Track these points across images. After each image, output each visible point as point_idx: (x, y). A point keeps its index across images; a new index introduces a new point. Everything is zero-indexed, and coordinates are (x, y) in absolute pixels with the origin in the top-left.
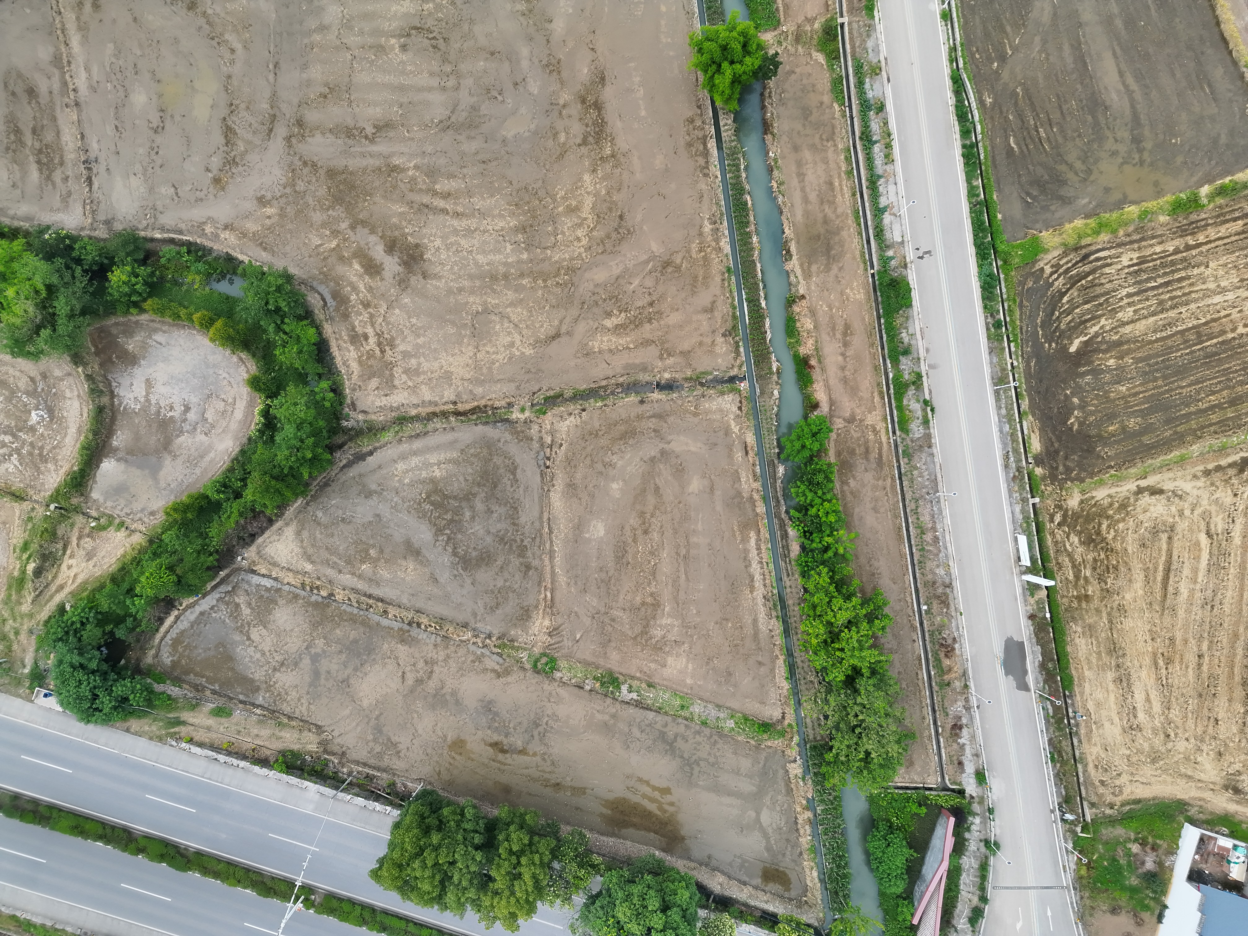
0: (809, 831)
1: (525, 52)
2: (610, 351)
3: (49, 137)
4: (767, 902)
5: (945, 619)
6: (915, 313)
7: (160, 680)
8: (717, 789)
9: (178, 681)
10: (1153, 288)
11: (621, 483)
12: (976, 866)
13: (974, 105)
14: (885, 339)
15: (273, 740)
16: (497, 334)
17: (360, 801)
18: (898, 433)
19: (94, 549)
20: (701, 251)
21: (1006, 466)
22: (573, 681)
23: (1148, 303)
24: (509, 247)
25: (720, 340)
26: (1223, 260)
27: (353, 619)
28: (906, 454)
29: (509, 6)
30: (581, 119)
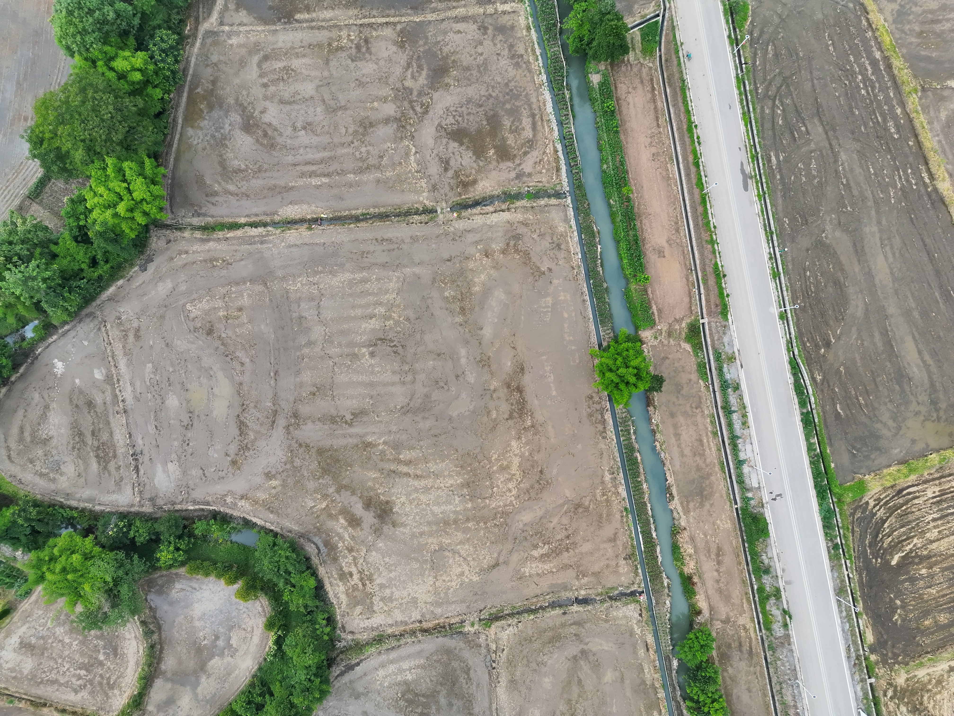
1: (463, 352)
2: (538, 574)
3: (105, 437)
6: (772, 542)
10: (952, 514)
11: (551, 677)
13: (808, 382)
14: (749, 559)
16: (450, 566)
18: (764, 631)
20: (603, 495)
21: (849, 657)
23: (949, 525)
24: (457, 499)
25: (622, 562)
28: (771, 647)
29: (450, 319)
30: (507, 400)
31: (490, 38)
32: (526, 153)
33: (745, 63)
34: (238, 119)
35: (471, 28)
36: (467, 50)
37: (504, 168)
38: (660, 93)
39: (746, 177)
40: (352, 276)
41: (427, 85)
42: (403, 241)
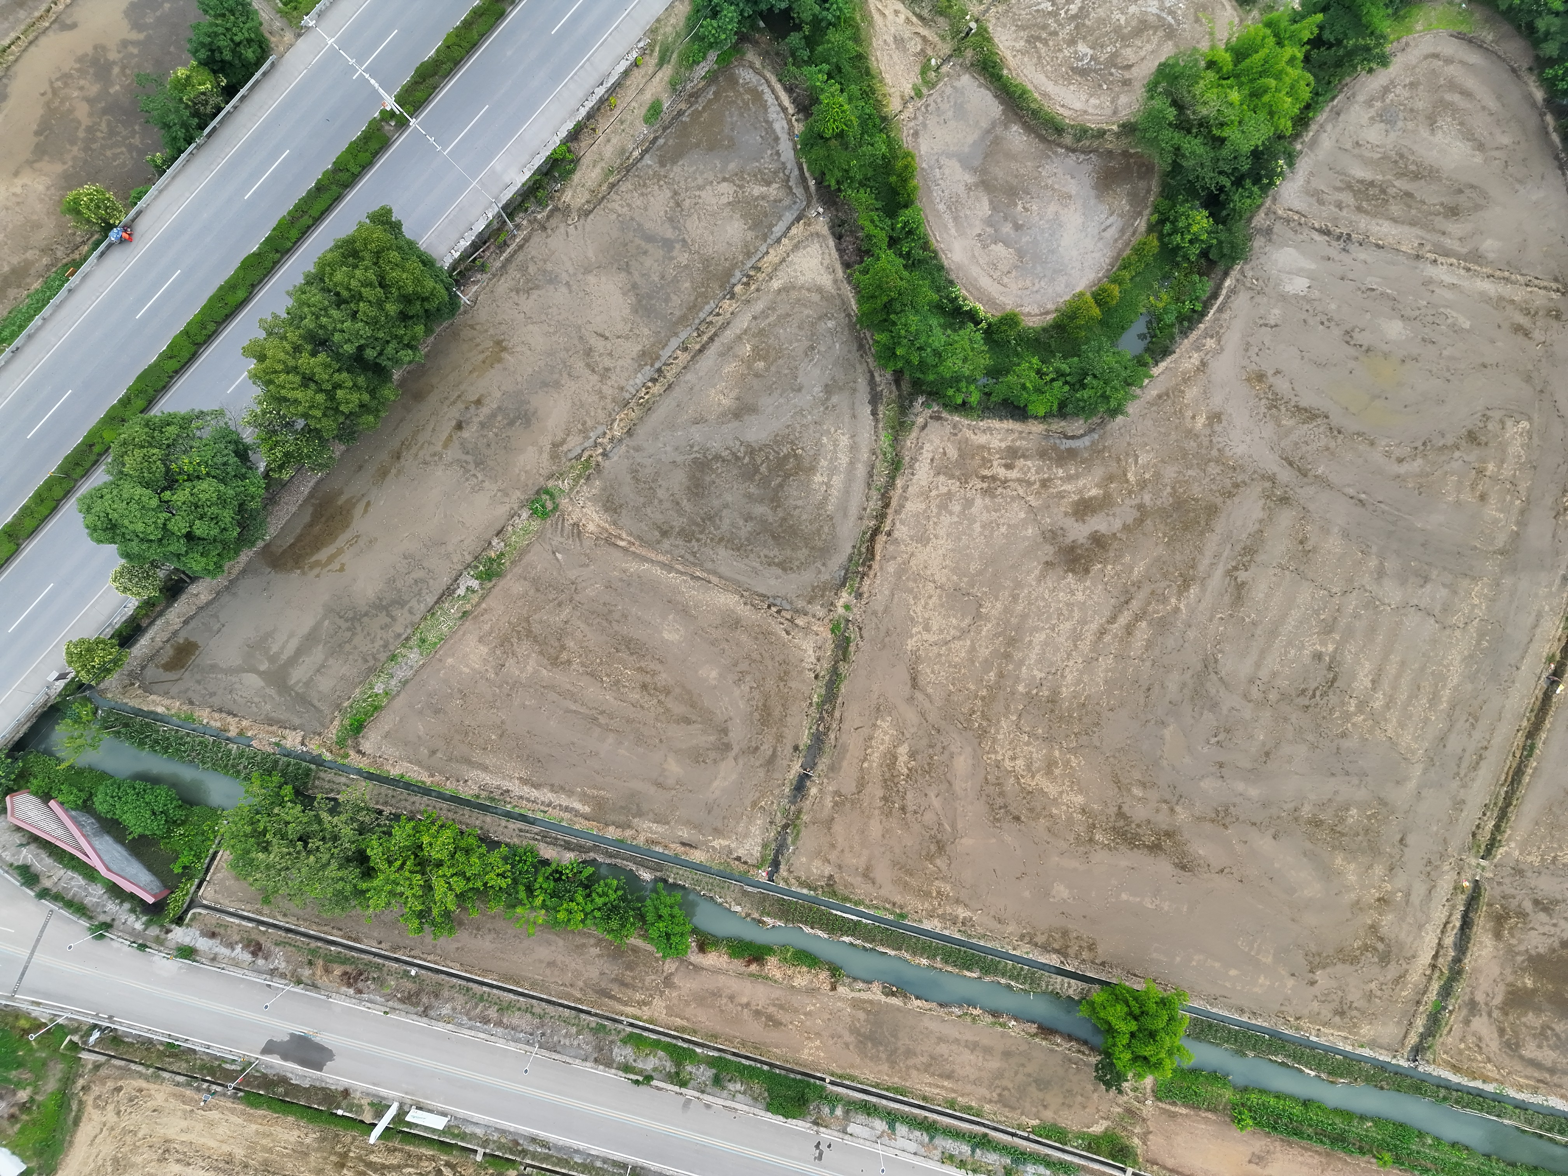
0: (213, 723)
1: (1254, 792)
2: (871, 738)
3: (1395, 209)
4: (153, 640)
5: (388, 991)
6: (757, 1111)
7: (720, 59)
8: (311, 639)
9: (712, 78)
11: (714, 682)
12: (87, 901)
14: (744, 1061)
15: (596, 157)
16: (946, 617)
17: (480, 226)
18: (629, 1029)
19: (905, 50)
20: (939, 893)
21: (534, 1140)
22: (510, 528)
24: (1039, 675)
25: (828, 870)
27: (694, 308)
28: (601, 1028)
29: (1313, 797)
30: (1149, 822)
32: (1502, 1031)
37: (1497, 990)
40: (1450, 686)
42: (1464, 786)
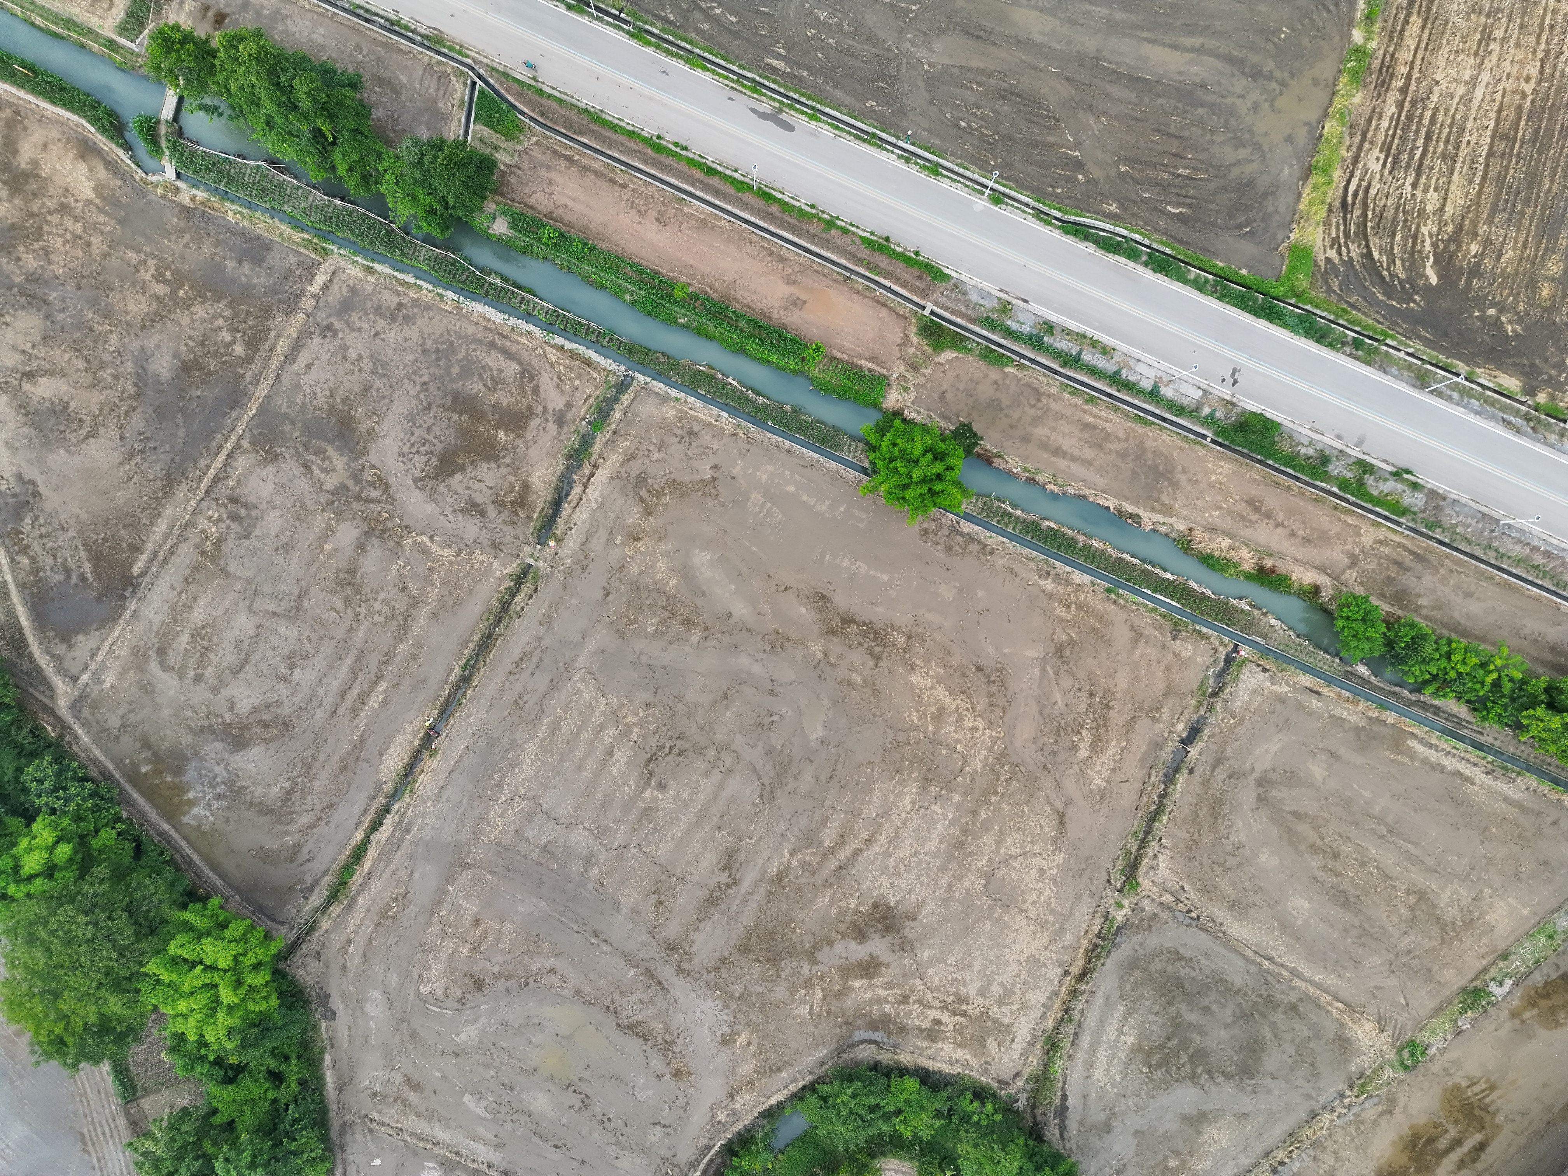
1: (743, 661)
2: (1114, 770)
6: (1291, 425)
10: (1424, 155)
11: (1264, 849)
13: (1109, 227)
14: (1291, 471)
16: (1020, 880)
18: (1402, 520)
20: (1068, 607)
21: (1519, 431)
22: (1449, 1037)
23: (1436, 170)
24: (936, 808)
25: (1177, 645)
26: (1441, 60)
28: (1431, 526)
29: (687, 649)
30: (850, 647)
31: (347, 330)
32: (536, 391)
33: (621, 11)
34: (218, 746)
35: (315, 346)
36: (341, 371)
37: (535, 433)
38: (581, 154)
39: (774, 117)
40: (537, 740)
41: (350, 460)
42: (538, 638)
